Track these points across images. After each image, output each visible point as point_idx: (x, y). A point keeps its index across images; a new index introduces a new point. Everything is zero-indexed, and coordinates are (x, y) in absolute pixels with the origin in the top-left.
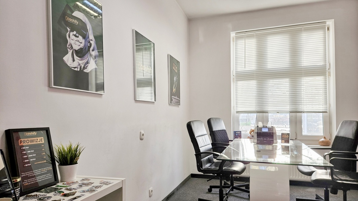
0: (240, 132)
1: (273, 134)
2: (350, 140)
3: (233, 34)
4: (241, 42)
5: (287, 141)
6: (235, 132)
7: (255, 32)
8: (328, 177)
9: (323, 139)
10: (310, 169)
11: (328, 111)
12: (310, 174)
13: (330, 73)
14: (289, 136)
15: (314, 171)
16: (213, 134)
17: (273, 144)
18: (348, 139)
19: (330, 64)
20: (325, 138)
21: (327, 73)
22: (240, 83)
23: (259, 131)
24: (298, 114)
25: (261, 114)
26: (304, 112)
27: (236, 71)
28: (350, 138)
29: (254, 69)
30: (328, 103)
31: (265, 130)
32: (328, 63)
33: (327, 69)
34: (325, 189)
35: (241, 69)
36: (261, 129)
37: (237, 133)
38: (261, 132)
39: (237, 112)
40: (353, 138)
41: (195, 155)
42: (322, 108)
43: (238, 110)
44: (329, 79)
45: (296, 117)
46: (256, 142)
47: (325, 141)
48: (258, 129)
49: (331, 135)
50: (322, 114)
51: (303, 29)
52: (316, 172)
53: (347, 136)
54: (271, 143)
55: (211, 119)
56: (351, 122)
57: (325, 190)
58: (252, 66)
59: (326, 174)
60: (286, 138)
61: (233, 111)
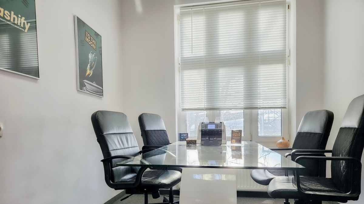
0: (186, 135)
1: (221, 132)
2: (317, 136)
3: (177, 10)
4: (187, 20)
5: (239, 141)
6: (180, 134)
7: (204, 8)
8: (292, 187)
9: (281, 141)
10: (267, 177)
11: (287, 106)
12: (267, 182)
13: (289, 61)
14: (241, 133)
15: (272, 179)
16: (145, 134)
17: (222, 145)
18: (315, 134)
19: (290, 51)
20: (283, 138)
21: (287, 61)
22: (187, 73)
23: (204, 129)
24: (254, 111)
25: (211, 111)
26: (260, 108)
27: (181, 58)
28: (317, 133)
29: (203, 55)
30: (287, 96)
31: (211, 127)
32: (288, 49)
33: (287, 56)
34: (285, 201)
35: (188, 54)
36: (206, 125)
37: (183, 136)
38: (206, 130)
39: (183, 110)
40: (321, 133)
41: (102, 161)
42: (280, 102)
43: (185, 107)
44: (288, 68)
45: (251, 115)
46: (200, 143)
47: (283, 142)
48: (203, 125)
49: (290, 135)
50: (280, 110)
51: (260, 5)
52: (275, 180)
53: (313, 131)
54: (218, 144)
55: (144, 114)
56: (318, 113)
57: (284, 203)
58: (200, 52)
59: (288, 181)
60: (237, 136)
61: (178, 108)
